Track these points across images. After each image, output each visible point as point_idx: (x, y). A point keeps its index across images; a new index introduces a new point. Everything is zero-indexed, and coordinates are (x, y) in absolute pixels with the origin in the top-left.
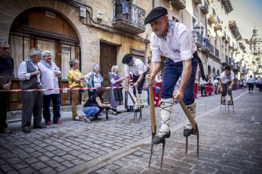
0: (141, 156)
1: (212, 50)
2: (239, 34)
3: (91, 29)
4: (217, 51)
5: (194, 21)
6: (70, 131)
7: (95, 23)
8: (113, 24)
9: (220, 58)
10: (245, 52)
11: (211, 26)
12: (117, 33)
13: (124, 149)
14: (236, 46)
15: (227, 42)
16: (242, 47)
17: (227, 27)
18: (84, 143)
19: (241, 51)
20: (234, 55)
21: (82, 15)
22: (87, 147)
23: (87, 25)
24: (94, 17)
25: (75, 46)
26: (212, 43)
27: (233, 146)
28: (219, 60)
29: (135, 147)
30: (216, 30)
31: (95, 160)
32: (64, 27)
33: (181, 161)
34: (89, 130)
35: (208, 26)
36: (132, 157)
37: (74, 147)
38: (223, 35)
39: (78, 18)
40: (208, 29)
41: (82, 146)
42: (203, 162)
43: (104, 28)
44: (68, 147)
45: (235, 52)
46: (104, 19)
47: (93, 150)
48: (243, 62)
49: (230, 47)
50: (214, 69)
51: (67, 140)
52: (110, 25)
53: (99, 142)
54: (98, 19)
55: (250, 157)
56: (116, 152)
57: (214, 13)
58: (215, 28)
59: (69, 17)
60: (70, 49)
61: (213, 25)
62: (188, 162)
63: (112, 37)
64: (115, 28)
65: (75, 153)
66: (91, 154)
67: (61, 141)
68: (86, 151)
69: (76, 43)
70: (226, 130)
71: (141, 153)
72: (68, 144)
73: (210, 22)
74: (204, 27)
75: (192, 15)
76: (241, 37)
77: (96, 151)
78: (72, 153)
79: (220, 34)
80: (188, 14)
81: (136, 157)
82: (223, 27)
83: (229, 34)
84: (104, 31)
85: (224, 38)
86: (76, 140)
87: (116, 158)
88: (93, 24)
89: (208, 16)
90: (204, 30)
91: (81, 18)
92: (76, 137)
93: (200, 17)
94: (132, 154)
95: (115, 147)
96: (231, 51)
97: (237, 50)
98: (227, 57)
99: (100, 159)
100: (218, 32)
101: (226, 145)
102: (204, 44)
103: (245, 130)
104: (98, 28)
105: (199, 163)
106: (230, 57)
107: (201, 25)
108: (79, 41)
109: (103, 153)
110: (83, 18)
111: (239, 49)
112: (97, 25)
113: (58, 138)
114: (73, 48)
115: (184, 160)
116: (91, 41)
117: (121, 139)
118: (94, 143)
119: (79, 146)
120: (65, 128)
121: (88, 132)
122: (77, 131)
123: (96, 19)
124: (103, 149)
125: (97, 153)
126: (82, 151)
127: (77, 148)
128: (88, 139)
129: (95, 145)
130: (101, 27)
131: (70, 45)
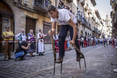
0: (44, 75)
1: (87, 24)
2: (100, 16)
3: (20, 10)
4: (90, 25)
5: (78, 8)
6: (4, 66)
7: (23, 6)
8: (33, 8)
9: (91, 28)
10: (103, 25)
11: (86, 12)
12: (36, 13)
13: (35, 72)
14: (99, 22)
15: (94, 20)
16: (102, 23)
17: (94, 13)
18: (12, 71)
19: (101, 25)
20: (98, 27)
21: (15, 1)
22: (13, 73)
23: (18, 7)
24: (22, 3)
25: (11, 19)
26: (87, 20)
27: (92, 68)
28: (91, 29)
29: (42, 71)
30: (89, 14)
33: (65, 76)
35: (85, 11)
36: (39, 76)
37: (5, 73)
38: (92, 17)
39: (13, 3)
40: (85, 13)
41: (10, 72)
42: (76, 75)
43: (28, 9)
44: (2, 73)
45: (98, 25)
46: (28, 5)
47: (16, 74)
48: (103, 31)
49: (96, 23)
50: (88, 34)
51: (1, 70)
52: (32, 8)
53: (21, 70)
54: (25, 4)
55: (99, 71)
56: (30, 74)
57: (88, 5)
58: (88, 13)
59: (7, 2)
60: (8, 20)
61: (87, 11)
62: (69, 76)
63: (33, 15)
64: (35, 10)
65: (5, 76)
66: (15, 76)
68: (12, 75)
69: (11, 17)
70: (91, 61)
71: (44, 74)
73: (86, 10)
74: (83, 12)
75: (77, 5)
76: (101, 18)
77: (18, 74)
78: (3, 76)
79: (91, 16)
80: (75, 5)
81: (41, 76)
82: (92, 13)
83: (95, 16)
84: (28, 11)
85: (93, 18)
86: (7, 70)
88: (22, 7)
89: (85, 7)
90: (83, 14)
91: (15, 3)
92: (8, 68)
93: (80, 7)
94: (39, 74)
95: (30, 72)
96: (97, 25)
97: (99, 24)
98: (94, 27)
100: (90, 15)
101: (89, 67)
102: (83, 20)
103: (100, 60)
104: (24, 9)
105: (74, 76)
106: (96, 27)
107: (81, 11)
108: (13, 16)
109: (22, 75)
110: (16, 3)
111: (100, 24)
112: (24, 8)
114: (10, 20)
115: (67, 75)
116: (20, 16)
117: (35, 68)
118: (18, 71)
119: (8, 72)
120: (2, 64)
121: (16, 66)
122: (9, 65)
123: (24, 4)
124: (23, 73)
125: (19, 75)
126: (10, 75)
127: (7, 74)
128: (15, 69)
129: (18, 72)
130: (27, 9)
131: (8, 18)
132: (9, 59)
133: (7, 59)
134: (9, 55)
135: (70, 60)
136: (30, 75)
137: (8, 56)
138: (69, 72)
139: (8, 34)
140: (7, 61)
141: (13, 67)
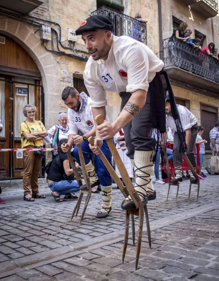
3: (59, 58)
6: (27, 213)
7: (66, 48)
13: (109, 236)
18: (50, 227)
21: (44, 37)
22: (52, 233)
23: (53, 52)
24: (63, 40)
25: (35, 86)
31: (64, 248)
32: (18, 57)
33: (196, 251)
34: (56, 212)
37: (34, 232)
39: (40, 42)
41: (45, 231)
44: (26, 231)
46: (80, 42)
47: (61, 236)
51: (22, 223)
53: (70, 227)
54: (70, 42)
56: (96, 240)
59: (25, 42)
60: (27, 91)
62: (207, 252)
65: (36, 239)
66: (59, 241)
67: (15, 225)
68: (51, 237)
69: (36, 81)
72: (25, 228)
77: (66, 237)
78: (30, 238)
86: (37, 224)
87: (95, 247)
88: (62, 50)
91: (44, 42)
92: (37, 221)
95: (95, 234)
99: (72, 247)
104: (69, 56)
108: (41, 78)
109: (76, 240)
110: (47, 41)
112: (68, 52)
113: (10, 221)
114: (32, 88)
115: (202, 250)
116: (59, 77)
117: (106, 224)
118: (63, 228)
119: (41, 231)
120: (20, 210)
121: (54, 215)
122: (38, 214)
123: (67, 43)
124: (77, 235)
125: (67, 239)
126: (46, 237)
127: (38, 233)
128: (55, 223)
129: (65, 230)
130: (75, 54)
131: (28, 84)
132: (35, 195)
133: (29, 196)
134: (35, 186)
135: (210, 207)
136: (97, 243)
137: (32, 188)
138: (207, 243)
139: (33, 129)
140: (30, 200)
141: (47, 217)
